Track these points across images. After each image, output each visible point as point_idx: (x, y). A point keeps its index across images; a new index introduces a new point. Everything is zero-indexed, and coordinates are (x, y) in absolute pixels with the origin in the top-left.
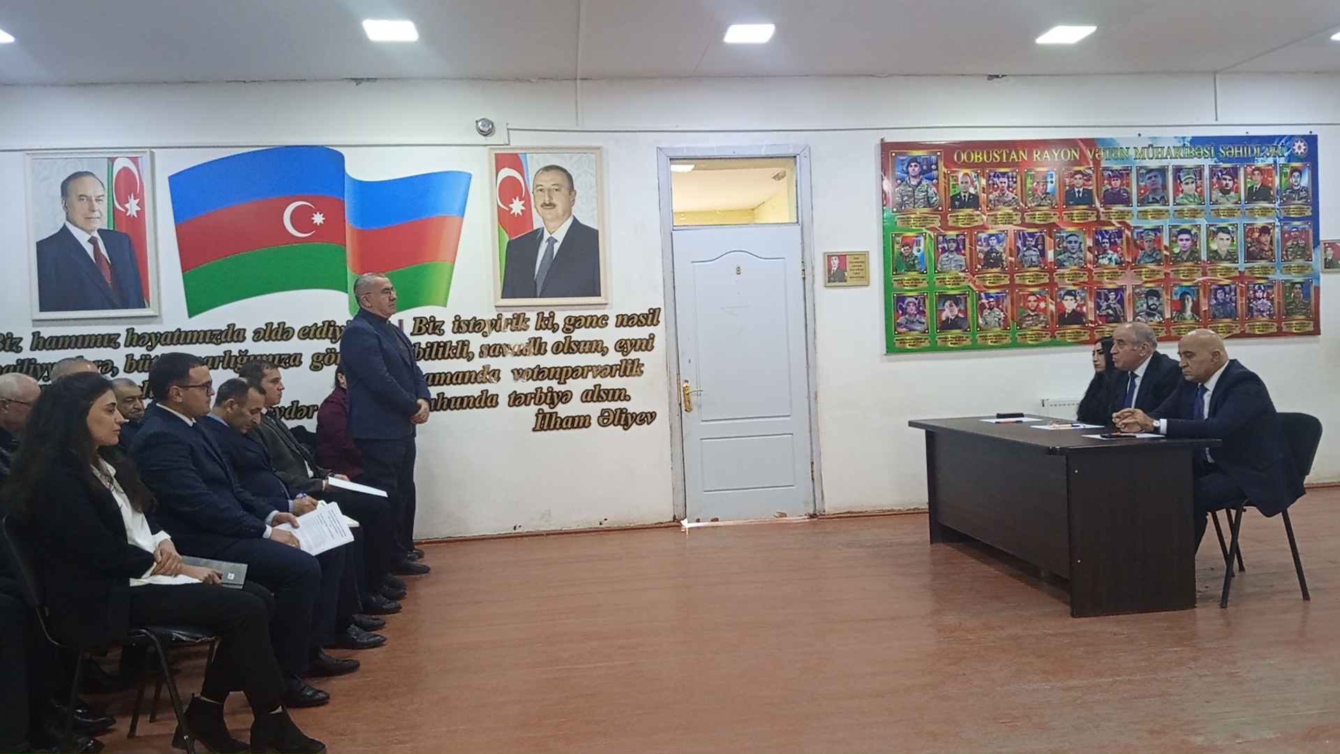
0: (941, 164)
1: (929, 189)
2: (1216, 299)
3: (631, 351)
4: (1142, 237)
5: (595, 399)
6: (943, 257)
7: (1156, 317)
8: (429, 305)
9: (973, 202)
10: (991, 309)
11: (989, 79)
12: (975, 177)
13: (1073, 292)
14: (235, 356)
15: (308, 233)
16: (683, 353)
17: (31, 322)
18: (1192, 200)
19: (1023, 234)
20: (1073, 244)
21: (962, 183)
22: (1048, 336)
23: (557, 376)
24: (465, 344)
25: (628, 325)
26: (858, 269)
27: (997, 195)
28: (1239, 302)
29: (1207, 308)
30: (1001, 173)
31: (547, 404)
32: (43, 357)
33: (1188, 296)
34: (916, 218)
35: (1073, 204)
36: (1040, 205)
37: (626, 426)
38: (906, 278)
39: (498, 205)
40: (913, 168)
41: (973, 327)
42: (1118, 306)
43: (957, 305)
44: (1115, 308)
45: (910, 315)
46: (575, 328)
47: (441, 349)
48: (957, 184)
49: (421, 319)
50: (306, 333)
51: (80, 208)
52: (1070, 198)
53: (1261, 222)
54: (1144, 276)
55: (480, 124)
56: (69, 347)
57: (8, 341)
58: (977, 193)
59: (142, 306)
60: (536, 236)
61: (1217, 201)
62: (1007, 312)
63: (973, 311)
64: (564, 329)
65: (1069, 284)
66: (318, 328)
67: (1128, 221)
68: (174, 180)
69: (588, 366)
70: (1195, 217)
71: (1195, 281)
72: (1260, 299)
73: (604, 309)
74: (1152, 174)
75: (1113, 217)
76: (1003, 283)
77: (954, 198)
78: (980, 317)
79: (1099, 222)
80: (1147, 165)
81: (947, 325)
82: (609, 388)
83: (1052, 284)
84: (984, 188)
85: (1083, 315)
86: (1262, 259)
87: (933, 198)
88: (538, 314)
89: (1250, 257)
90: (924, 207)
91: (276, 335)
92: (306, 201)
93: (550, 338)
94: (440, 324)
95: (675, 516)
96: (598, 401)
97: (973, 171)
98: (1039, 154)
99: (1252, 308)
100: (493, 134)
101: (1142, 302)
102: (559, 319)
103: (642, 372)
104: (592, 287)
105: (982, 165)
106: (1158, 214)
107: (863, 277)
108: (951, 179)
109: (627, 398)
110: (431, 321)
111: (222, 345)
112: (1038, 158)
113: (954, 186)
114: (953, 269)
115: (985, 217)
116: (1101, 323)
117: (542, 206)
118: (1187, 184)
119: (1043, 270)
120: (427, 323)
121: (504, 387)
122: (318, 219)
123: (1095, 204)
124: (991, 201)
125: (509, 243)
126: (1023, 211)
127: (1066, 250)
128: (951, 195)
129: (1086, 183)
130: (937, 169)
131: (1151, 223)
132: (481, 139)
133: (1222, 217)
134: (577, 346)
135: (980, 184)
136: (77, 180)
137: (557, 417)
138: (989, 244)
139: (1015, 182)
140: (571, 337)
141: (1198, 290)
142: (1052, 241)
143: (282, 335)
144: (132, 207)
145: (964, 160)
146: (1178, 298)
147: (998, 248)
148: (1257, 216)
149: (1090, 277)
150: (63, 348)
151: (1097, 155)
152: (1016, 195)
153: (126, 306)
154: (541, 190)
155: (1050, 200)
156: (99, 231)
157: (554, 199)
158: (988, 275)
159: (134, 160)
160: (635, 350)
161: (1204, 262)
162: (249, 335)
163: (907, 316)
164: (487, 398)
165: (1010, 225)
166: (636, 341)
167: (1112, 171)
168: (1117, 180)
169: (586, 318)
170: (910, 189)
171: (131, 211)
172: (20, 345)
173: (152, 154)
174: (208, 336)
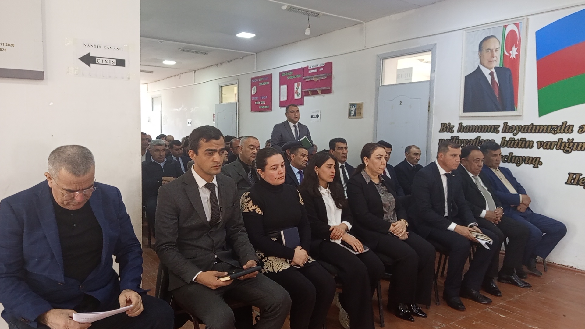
14: (565, 142)
32: (464, 136)
51: (487, 56)
59: (513, 110)
68: (539, 34)
111: (558, 134)
136: (487, 41)
144: (514, 53)
150: (472, 132)
153: (504, 110)
156: (496, 68)
159: (517, 25)
162: (576, 129)
171: (513, 55)
172: (453, 129)
173: (528, 19)
174: (549, 129)
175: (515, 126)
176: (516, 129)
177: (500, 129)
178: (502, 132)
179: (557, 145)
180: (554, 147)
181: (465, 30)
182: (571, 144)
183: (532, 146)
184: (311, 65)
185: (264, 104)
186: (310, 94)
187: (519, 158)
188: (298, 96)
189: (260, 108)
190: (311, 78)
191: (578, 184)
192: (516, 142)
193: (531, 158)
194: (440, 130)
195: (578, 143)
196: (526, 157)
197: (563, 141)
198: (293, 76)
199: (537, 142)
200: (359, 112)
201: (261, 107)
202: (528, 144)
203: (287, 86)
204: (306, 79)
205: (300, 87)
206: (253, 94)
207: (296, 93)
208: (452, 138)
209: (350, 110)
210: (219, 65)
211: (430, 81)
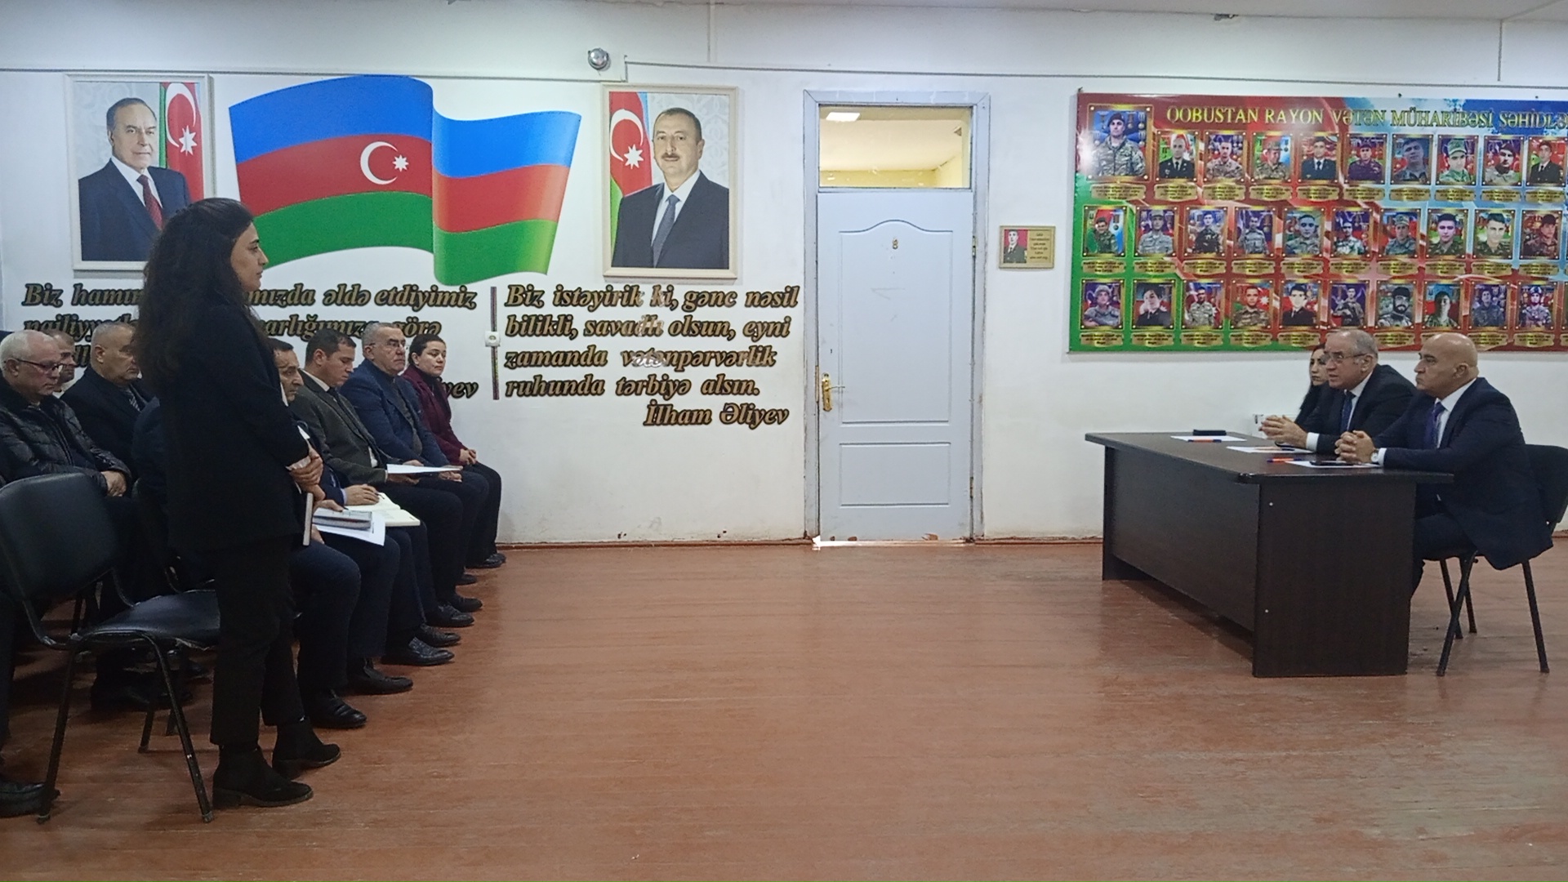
0: (1150, 122)
1: (1134, 153)
2: (1480, 301)
3: (762, 336)
4: (1393, 222)
5: (717, 391)
6: (1146, 237)
7: (1404, 321)
8: (526, 271)
9: (1188, 171)
10: (1200, 302)
11: (1216, 19)
12: (1191, 140)
13: (1303, 287)
14: (302, 321)
15: (390, 179)
16: (824, 342)
17: (72, 274)
18: (1460, 179)
19: (1247, 212)
20: (1307, 227)
21: (1175, 146)
22: (1268, 339)
23: (674, 362)
24: (568, 319)
25: (759, 305)
26: (1041, 249)
27: (1217, 163)
28: (1509, 307)
29: (1468, 313)
30: (1224, 136)
31: (661, 394)
32: (86, 313)
33: (1446, 297)
34: (1117, 188)
35: (1310, 179)
36: (1270, 178)
37: (753, 425)
38: (1099, 261)
39: (611, 154)
40: (1116, 126)
41: (1178, 324)
42: (1357, 305)
43: (1159, 296)
44: (1353, 308)
45: (1101, 306)
46: (697, 305)
47: (540, 324)
48: (1169, 148)
49: (517, 288)
50: (385, 298)
51: (128, 141)
52: (1308, 170)
53: (1544, 209)
54: (1392, 270)
55: (593, 55)
56: (115, 302)
57: (47, 293)
58: (1193, 159)
60: (655, 193)
61: (1491, 181)
62: (1219, 307)
63: (1178, 305)
64: (685, 307)
65: (1300, 277)
66: (398, 293)
67: (1377, 202)
68: (236, 112)
69: (711, 352)
70: (1462, 200)
71: (1456, 279)
72: (1535, 304)
73: (733, 284)
74: (1412, 145)
75: (1359, 196)
76: (1217, 271)
77: (1163, 165)
78: (1186, 311)
79: (1341, 201)
80: (1406, 133)
81: (1144, 320)
82: (734, 379)
83: (1278, 275)
84: (1201, 154)
85: (1314, 314)
86: (1542, 254)
87: (1138, 164)
88: (654, 287)
89: (1527, 252)
90: (1127, 175)
91: (350, 299)
92: (386, 142)
93: (667, 317)
94: (539, 294)
95: (805, 532)
96: (721, 393)
97: (1189, 133)
98: (1273, 114)
99: (1525, 314)
100: (609, 67)
101: (1388, 302)
102: (679, 295)
103: (774, 361)
104: (719, 258)
105: (1201, 125)
106: (1416, 195)
107: (1046, 258)
108: (1161, 140)
109: (755, 392)
110: (529, 291)
111: (288, 308)
112: (1271, 119)
113: (1165, 150)
114: (1157, 252)
115: (1200, 190)
116: (1335, 325)
117: (663, 157)
118: (1455, 158)
119: (1268, 258)
120: (525, 292)
121: (611, 373)
122: (401, 163)
123: (1337, 179)
124: (1209, 170)
125: (623, 200)
126: (1248, 185)
127: (1298, 234)
128: (1161, 161)
129: (1329, 153)
130: (1145, 128)
131: (1406, 205)
132: (594, 74)
133: (1497, 202)
134: (698, 328)
135: (1197, 148)
136: (125, 109)
137: (671, 411)
138: (1203, 224)
139: (1241, 149)
140: (692, 316)
141: (1459, 290)
142: (1282, 222)
143: (357, 300)
144: (188, 142)
145: (1179, 119)
146: (1433, 299)
147: (1214, 228)
148: (1540, 202)
149: (1326, 268)
150: (108, 303)
151: (1344, 118)
152: (1241, 164)
154: (662, 138)
155: (1282, 171)
156: (151, 169)
157: (678, 150)
158: (1199, 261)
159: (190, 86)
160: (767, 336)
161: (1469, 256)
162: (319, 297)
163: (1097, 308)
164: (591, 385)
165: (1230, 201)
166: (769, 324)
167: (1361, 138)
168: (1367, 150)
169: (710, 295)
170: (1111, 152)
171: (186, 147)
172: (60, 298)
173: (211, 80)
174: (272, 296)
179: (289, 327)
181: (69, 75)
194: (23, 300)
197: (300, 319)
208: (59, 318)
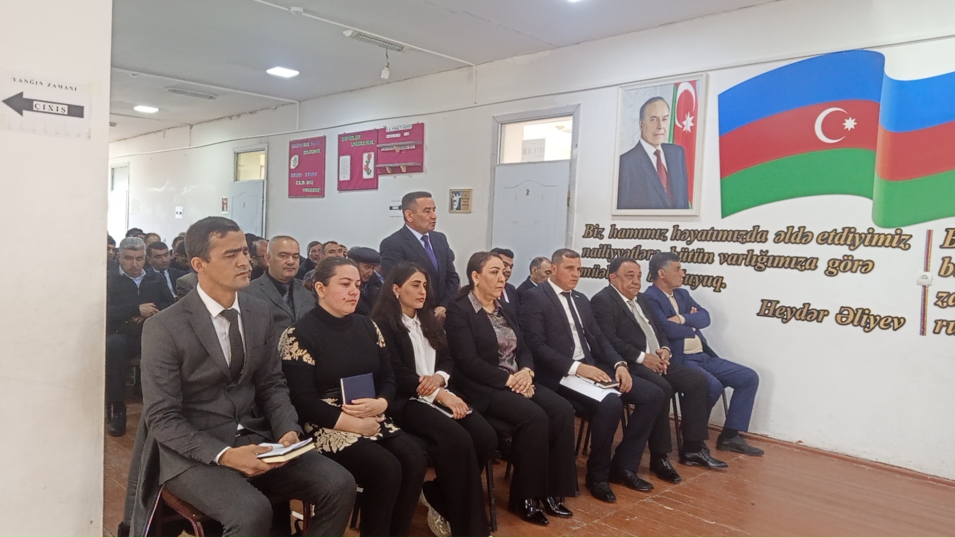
14: (757, 255)
15: (840, 138)
17: (611, 218)
32: (618, 244)
50: (824, 239)
51: (651, 126)
56: (633, 237)
57: (596, 230)
59: (687, 207)
66: (837, 234)
68: (722, 98)
91: (795, 238)
111: (746, 244)
122: (850, 124)
136: (652, 105)
143: (801, 239)
144: (688, 124)
150: (629, 237)
153: (674, 207)
156: (663, 145)
159: (693, 83)
162: (771, 236)
171: (687, 128)
172: (603, 234)
173: (708, 76)
174: (736, 235)
175: (690, 231)
176: (690, 235)
177: (669, 235)
178: (671, 240)
179: (746, 259)
180: (741, 263)
181: (621, 87)
182: (765, 258)
183: (713, 261)
184: (390, 126)
185: (311, 185)
186: (388, 171)
187: (694, 278)
188: (369, 173)
189: (304, 191)
190: (390, 146)
191: (774, 315)
192: (691, 254)
193: (711, 278)
194: (583, 234)
195: (774, 257)
196: (704, 277)
197: (754, 254)
198: (360, 142)
199: (719, 255)
200: (466, 203)
201: (306, 190)
202: (707, 258)
203: (351, 157)
204: (383, 147)
205: (372, 160)
206: (292, 167)
207: (365, 169)
208: (601, 246)
209: (452, 199)
210: (233, 118)
211: (570, 160)
